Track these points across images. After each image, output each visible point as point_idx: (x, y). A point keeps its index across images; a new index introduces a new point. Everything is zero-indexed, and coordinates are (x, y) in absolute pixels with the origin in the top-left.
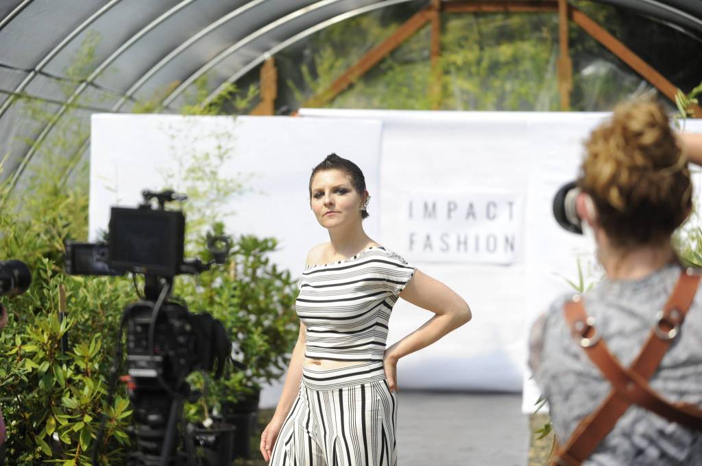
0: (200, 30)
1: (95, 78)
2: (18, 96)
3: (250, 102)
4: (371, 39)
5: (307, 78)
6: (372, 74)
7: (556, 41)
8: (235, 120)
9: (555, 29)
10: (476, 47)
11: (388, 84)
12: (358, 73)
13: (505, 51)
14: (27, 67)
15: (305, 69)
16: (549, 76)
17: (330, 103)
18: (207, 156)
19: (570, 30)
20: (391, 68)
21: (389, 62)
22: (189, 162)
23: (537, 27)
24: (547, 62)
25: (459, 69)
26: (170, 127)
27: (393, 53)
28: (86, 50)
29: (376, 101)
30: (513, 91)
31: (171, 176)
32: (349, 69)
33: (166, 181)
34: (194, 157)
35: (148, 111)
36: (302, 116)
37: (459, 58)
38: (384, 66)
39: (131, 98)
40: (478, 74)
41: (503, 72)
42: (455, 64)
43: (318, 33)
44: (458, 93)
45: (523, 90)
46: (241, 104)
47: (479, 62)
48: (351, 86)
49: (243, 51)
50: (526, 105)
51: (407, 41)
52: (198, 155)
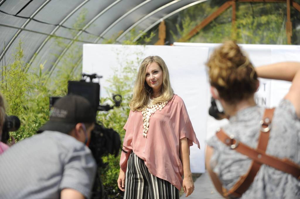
0: (132, 8)
1: (86, 29)
2: (52, 36)
3: (151, 39)
4: (206, 13)
5: (179, 30)
6: (207, 28)
7: (285, 15)
8: (145, 47)
9: (285, 10)
10: (251, 17)
11: (214, 32)
12: (200, 28)
13: (264, 19)
14: (56, 23)
15: (177, 26)
16: (282, 29)
17: (189, 40)
18: (132, 62)
19: (291, 10)
20: (215, 26)
21: (214, 23)
22: (125, 65)
23: (277, 9)
24: (282, 23)
25: (244, 26)
26: (117, 50)
27: (215, 19)
28: (81, 16)
29: (208, 40)
30: (267, 36)
31: (117, 71)
32: (197, 26)
33: (115, 73)
34: (127, 63)
35: (110, 43)
36: (175, 46)
37: (244, 22)
38: (212, 25)
39: (102, 37)
40: (252, 28)
41: (263, 28)
42: (242, 24)
43: (183, 10)
44: (243, 37)
45: (271, 36)
46: (148, 40)
47: (252, 23)
48: (198, 33)
49: (151, 18)
50: (273, 42)
51: (222, 14)
52: (129, 62)
